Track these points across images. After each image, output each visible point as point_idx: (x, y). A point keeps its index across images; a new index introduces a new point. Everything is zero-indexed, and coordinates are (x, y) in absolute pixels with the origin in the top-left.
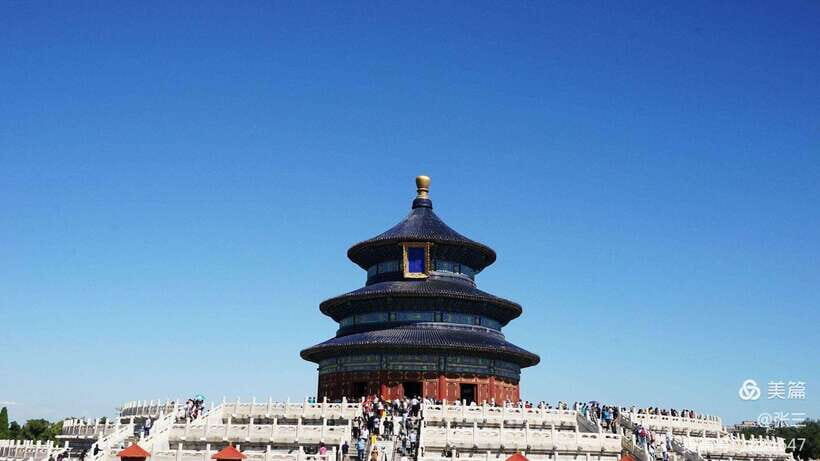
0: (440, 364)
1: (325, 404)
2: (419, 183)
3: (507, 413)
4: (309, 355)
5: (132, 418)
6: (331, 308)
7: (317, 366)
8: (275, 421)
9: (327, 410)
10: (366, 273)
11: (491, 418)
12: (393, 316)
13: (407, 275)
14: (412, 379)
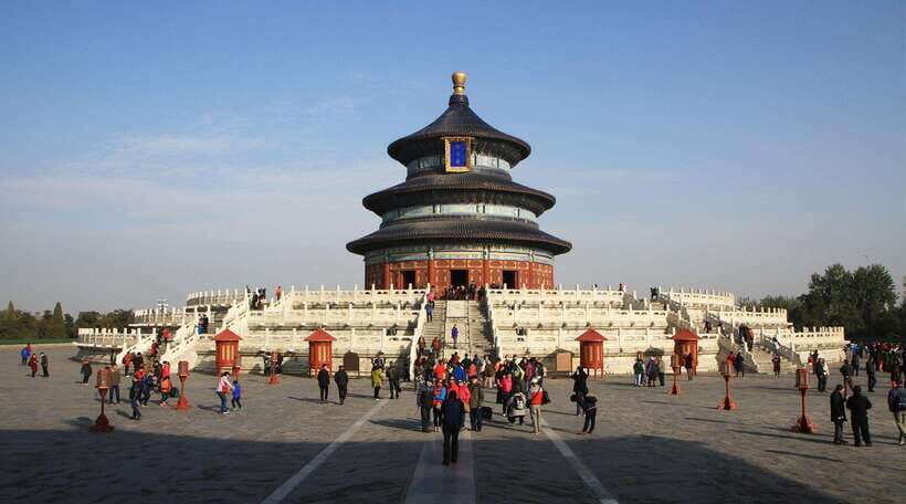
0: (485, 253)
1: (374, 291)
2: (455, 79)
3: (542, 295)
4: (354, 247)
5: (196, 307)
6: (374, 202)
7: (363, 257)
8: (328, 306)
9: (375, 296)
10: (405, 169)
11: (530, 299)
12: (438, 209)
13: (449, 168)
14: (458, 267)
